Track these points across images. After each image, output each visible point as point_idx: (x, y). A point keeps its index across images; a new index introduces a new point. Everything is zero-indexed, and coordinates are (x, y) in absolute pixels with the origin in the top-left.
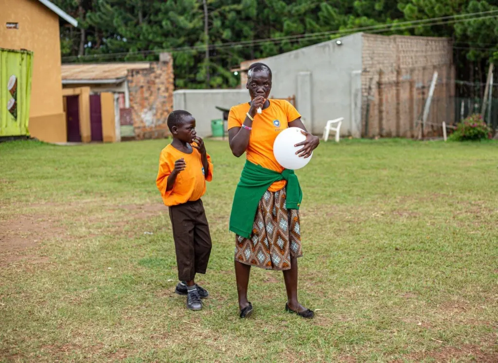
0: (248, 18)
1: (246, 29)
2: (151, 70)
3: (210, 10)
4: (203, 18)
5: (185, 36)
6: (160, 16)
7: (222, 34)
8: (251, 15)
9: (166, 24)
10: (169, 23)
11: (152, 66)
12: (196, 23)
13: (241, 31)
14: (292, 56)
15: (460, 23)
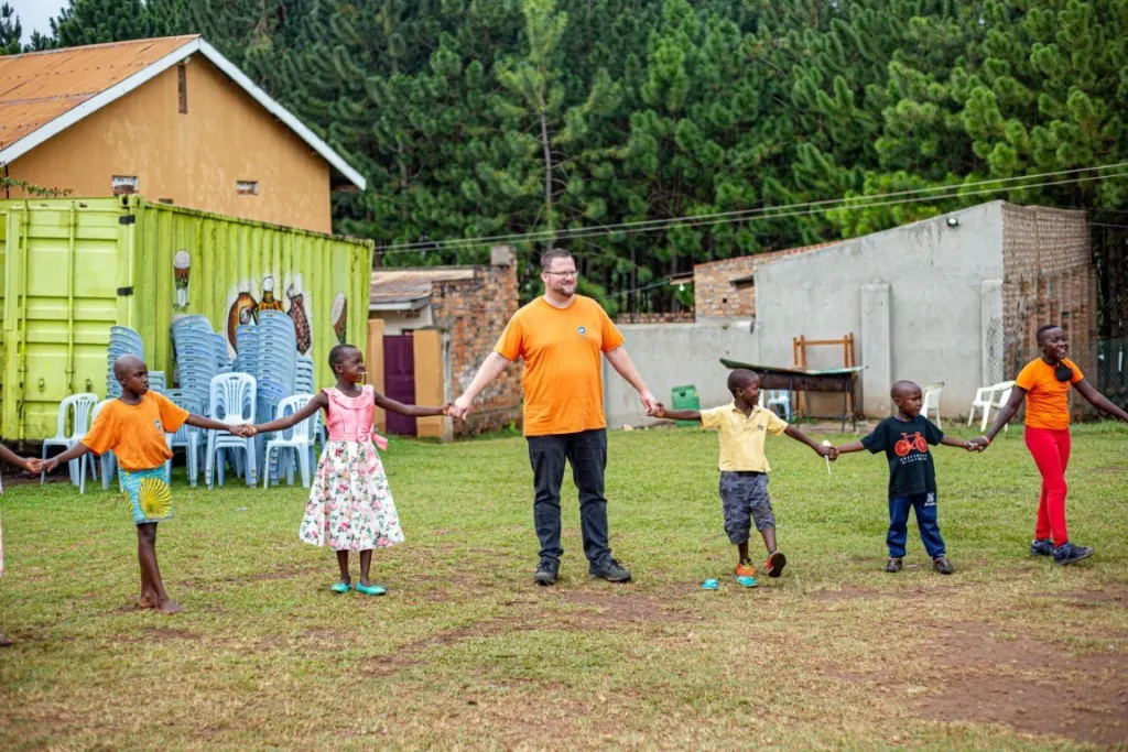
0: (638, 175)
1: (635, 199)
2: (476, 283)
3: (556, 158)
4: (543, 175)
5: (505, 212)
6: (454, 172)
7: (584, 209)
8: (644, 169)
9: (471, 189)
10: (476, 186)
11: (479, 275)
12: (531, 185)
13: (623, 201)
14: (848, 250)
15: (1110, 179)
